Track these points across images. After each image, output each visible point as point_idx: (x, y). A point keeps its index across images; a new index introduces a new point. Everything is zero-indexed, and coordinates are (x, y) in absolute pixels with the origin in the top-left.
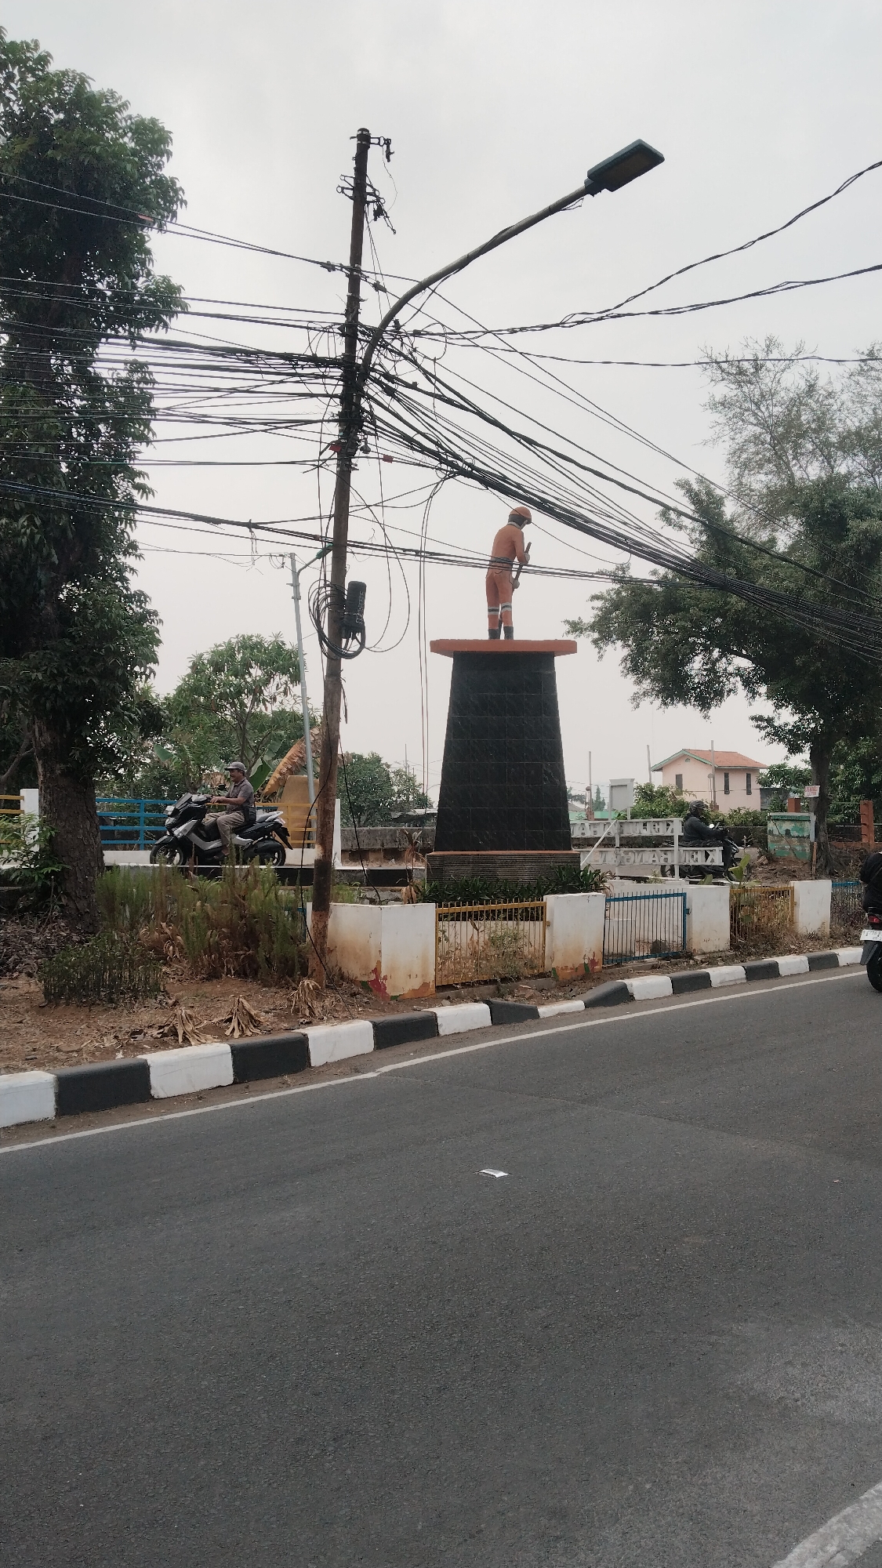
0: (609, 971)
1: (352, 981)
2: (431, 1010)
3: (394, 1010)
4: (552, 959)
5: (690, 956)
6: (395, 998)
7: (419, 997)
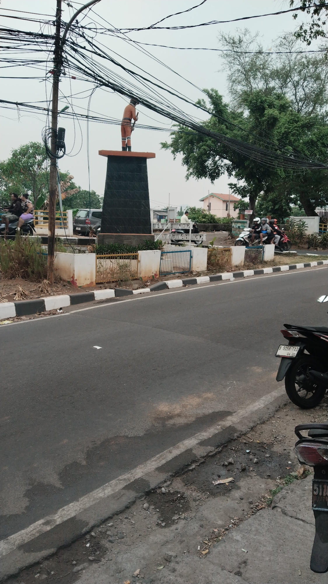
0: (161, 278)
1: (64, 281)
2: (92, 291)
3: (79, 291)
4: (140, 274)
5: (192, 272)
6: (80, 287)
7: (90, 287)
